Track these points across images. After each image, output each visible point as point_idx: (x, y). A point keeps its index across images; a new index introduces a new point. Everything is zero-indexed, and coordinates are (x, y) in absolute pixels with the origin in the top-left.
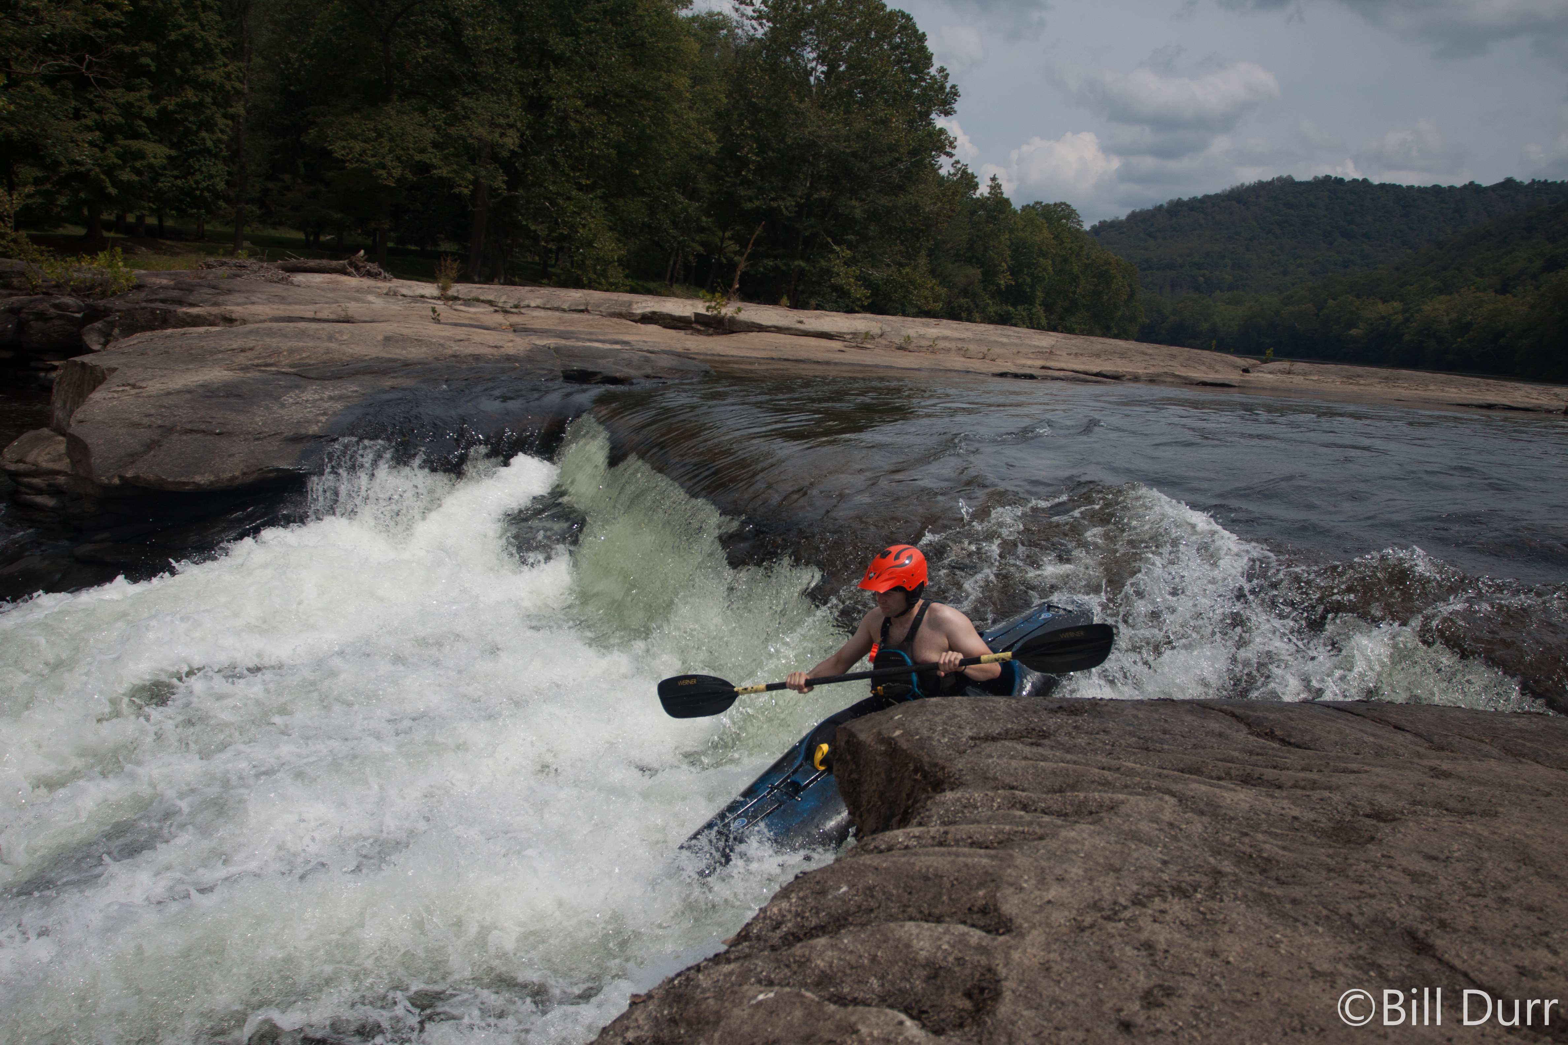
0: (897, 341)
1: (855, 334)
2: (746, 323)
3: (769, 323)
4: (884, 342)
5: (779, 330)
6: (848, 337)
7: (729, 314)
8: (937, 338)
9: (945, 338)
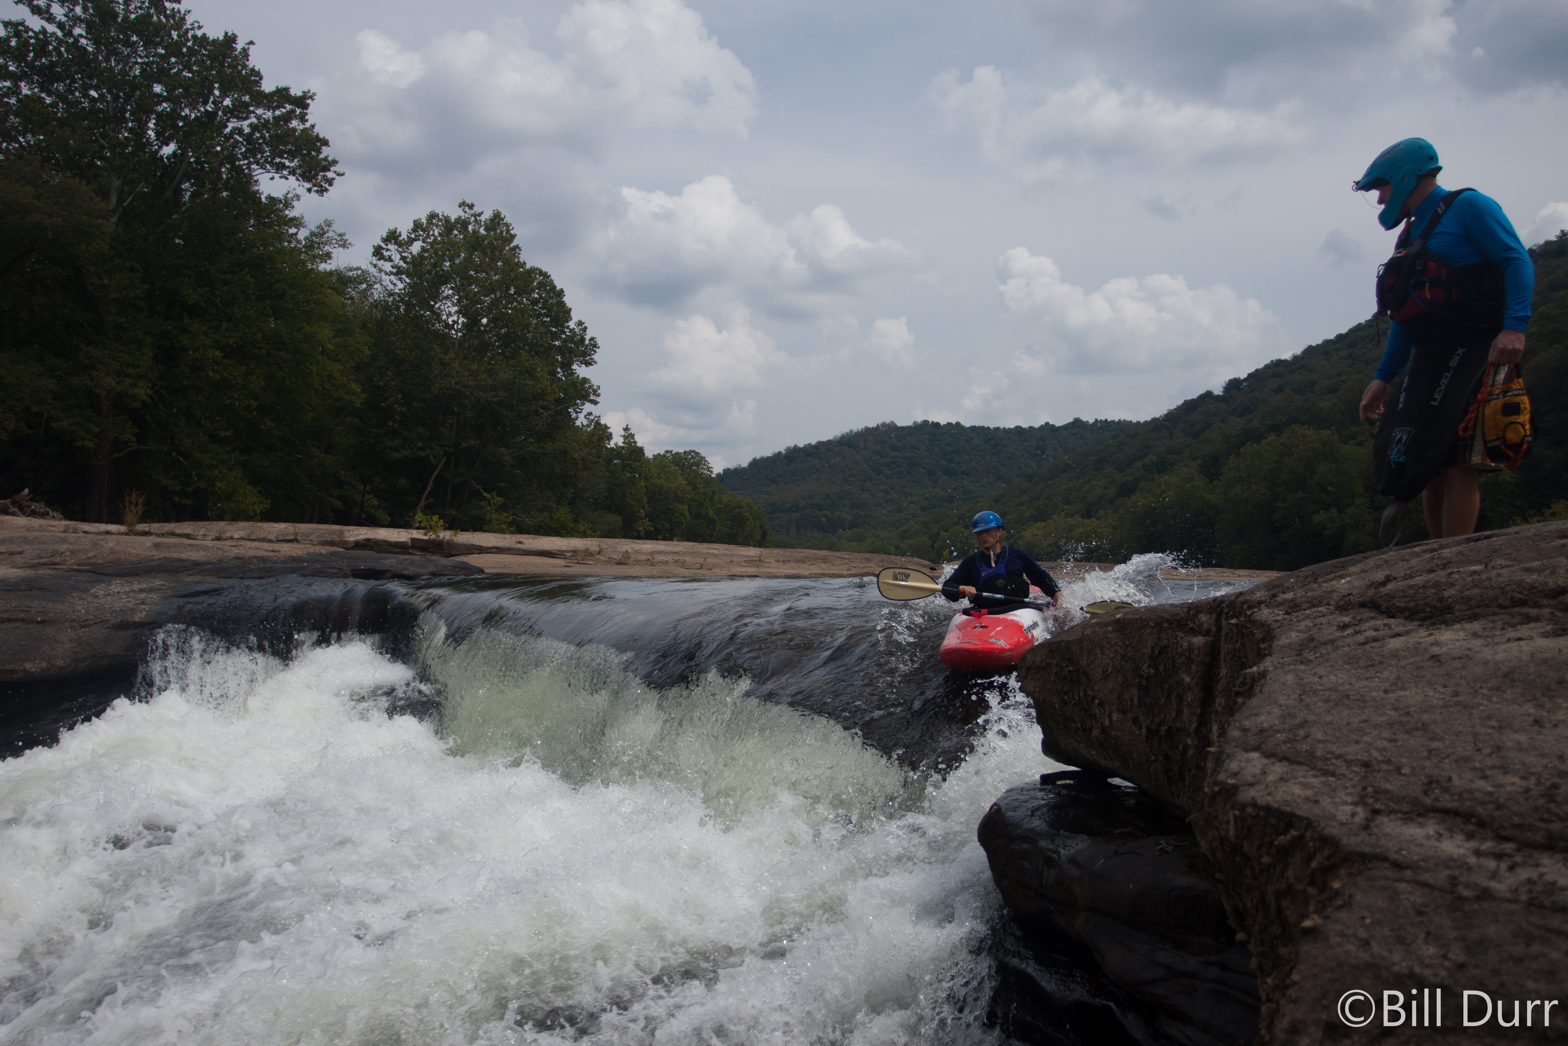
0: (615, 557)
1: (575, 552)
2: (465, 545)
3: (490, 545)
4: (603, 558)
5: (499, 550)
6: (569, 554)
7: (447, 538)
8: (652, 553)
9: (660, 552)
